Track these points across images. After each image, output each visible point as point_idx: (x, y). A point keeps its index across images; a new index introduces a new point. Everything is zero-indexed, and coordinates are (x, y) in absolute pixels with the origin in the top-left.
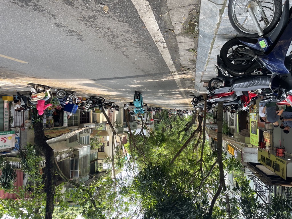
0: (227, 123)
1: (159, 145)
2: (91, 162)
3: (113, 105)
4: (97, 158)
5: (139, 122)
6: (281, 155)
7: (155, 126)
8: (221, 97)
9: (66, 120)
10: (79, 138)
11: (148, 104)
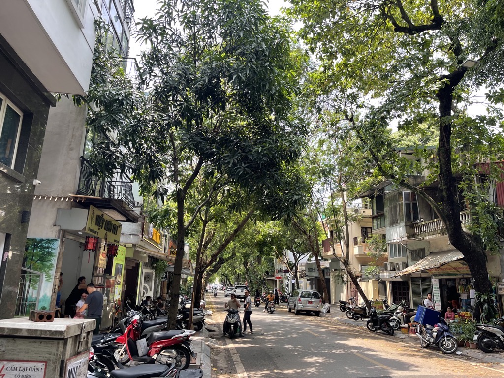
0: (156, 276)
1: (268, 236)
2: (383, 215)
3: (350, 313)
4: (373, 220)
5: (301, 277)
6: (92, 240)
7: (273, 266)
8: (172, 338)
9: (434, 290)
10: (408, 255)
11: (286, 311)
